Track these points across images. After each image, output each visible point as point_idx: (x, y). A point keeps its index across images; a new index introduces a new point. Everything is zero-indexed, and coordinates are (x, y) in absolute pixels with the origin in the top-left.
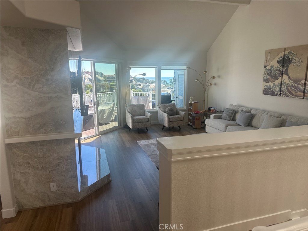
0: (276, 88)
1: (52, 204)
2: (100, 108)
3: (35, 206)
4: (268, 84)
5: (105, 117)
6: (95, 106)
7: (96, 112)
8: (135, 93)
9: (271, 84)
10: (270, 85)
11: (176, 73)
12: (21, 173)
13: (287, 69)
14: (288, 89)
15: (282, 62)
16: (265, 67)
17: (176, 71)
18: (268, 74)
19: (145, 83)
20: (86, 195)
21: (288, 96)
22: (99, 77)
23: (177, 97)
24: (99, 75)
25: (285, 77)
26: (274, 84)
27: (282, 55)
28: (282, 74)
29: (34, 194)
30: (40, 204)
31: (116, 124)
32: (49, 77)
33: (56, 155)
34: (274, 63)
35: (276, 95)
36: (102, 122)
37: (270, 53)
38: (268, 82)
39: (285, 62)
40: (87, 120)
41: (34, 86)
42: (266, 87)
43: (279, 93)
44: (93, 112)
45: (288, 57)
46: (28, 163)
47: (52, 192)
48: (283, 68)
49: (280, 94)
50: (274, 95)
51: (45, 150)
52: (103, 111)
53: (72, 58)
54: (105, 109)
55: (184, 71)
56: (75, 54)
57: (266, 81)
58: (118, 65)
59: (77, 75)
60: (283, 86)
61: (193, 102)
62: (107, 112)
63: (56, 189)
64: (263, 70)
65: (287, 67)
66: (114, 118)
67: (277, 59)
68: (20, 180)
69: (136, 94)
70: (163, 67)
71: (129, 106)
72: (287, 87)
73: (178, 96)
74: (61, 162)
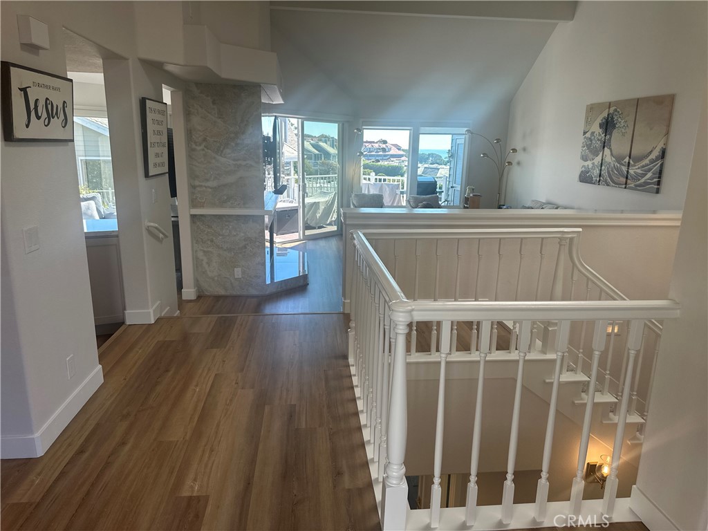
0: (595, 171)
1: (235, 293)
2: (307, 200)
3: (216, 294)
4: (586, 164)
5: (318, 215)
6: (301, 192)
7: (301, 205)
8: (378, 177)
9: (589, 163)
10: (588, 165)
11: (454, 141)
12: (204, 251)
13: (610, 138)
14: (609, 172)
15: (604, 127)
16: (585, 133)
17: (456, 137)
18: (587, 145)
19: (431, 164)
20: (274, 290)
21: (608, 185)
22: (329, 147)
23: (452, 187)
24: (328, 143)
25: (607, 151)
26: (593, 164)
27: (605, 114)
28: (604, 148)
29: (216, 278)
30: (222, 292)
31: (334, 228)
32: (239, 141)
33: (243, 235)
34: (596, 129)
35: (594, 184)
36: (312, 224)
37: (591, 109)
38: (586, 160)
39: (608, 125)
40: (289, 216)
41: (222, 151)
42: (583, 169)
43: (598, 179)
44: (297, 205)
45: (612, 118)
46: (212, 241)
47: (236, 279)
48: (605, 136)
49: (599, 181)
50: (592, 183)
51: (230, 227)
52: (316, 204)
53: (267, 114)
54: (319, 202)
55: (463, 137)
56: (270, 109)
57: (585, 158)
58: (343, 124)
59: (272, 140)
60: (603, 168)
61: (471, 195)
62: (322, 207)
63: (240, 277)
64: (581, 139)
65: (611, 135)
66: (333, 219)
67: (599, 121)
68: (202, 260)
69: (380, 180)
70: (423, 129)
71: (356, 195)
72: (608, 169)
73: (454, 185)
74: (247, 244)
